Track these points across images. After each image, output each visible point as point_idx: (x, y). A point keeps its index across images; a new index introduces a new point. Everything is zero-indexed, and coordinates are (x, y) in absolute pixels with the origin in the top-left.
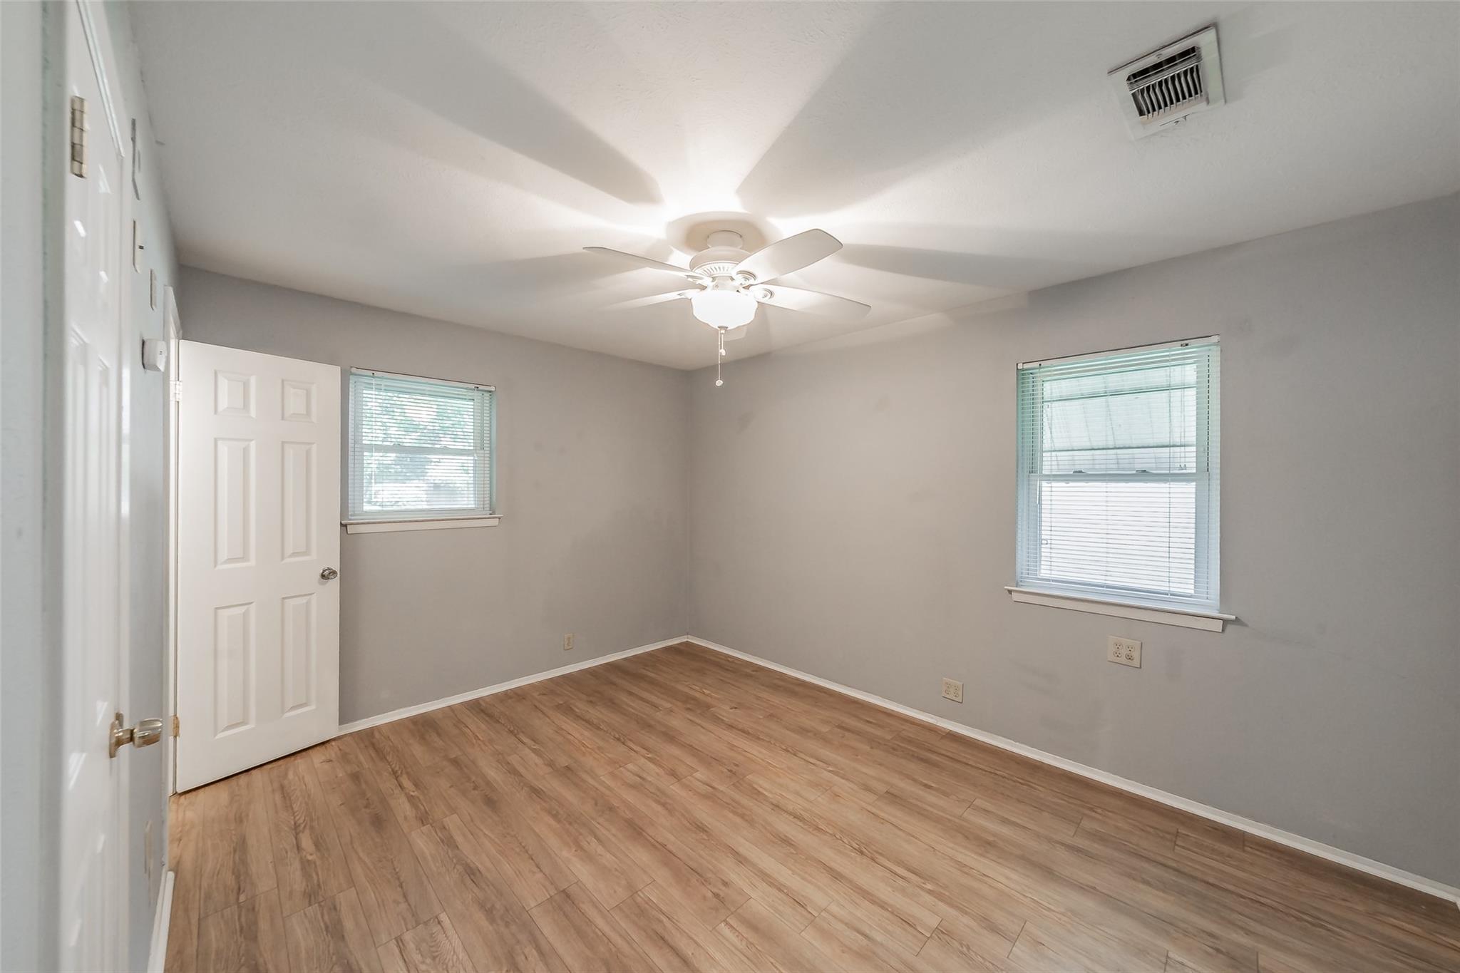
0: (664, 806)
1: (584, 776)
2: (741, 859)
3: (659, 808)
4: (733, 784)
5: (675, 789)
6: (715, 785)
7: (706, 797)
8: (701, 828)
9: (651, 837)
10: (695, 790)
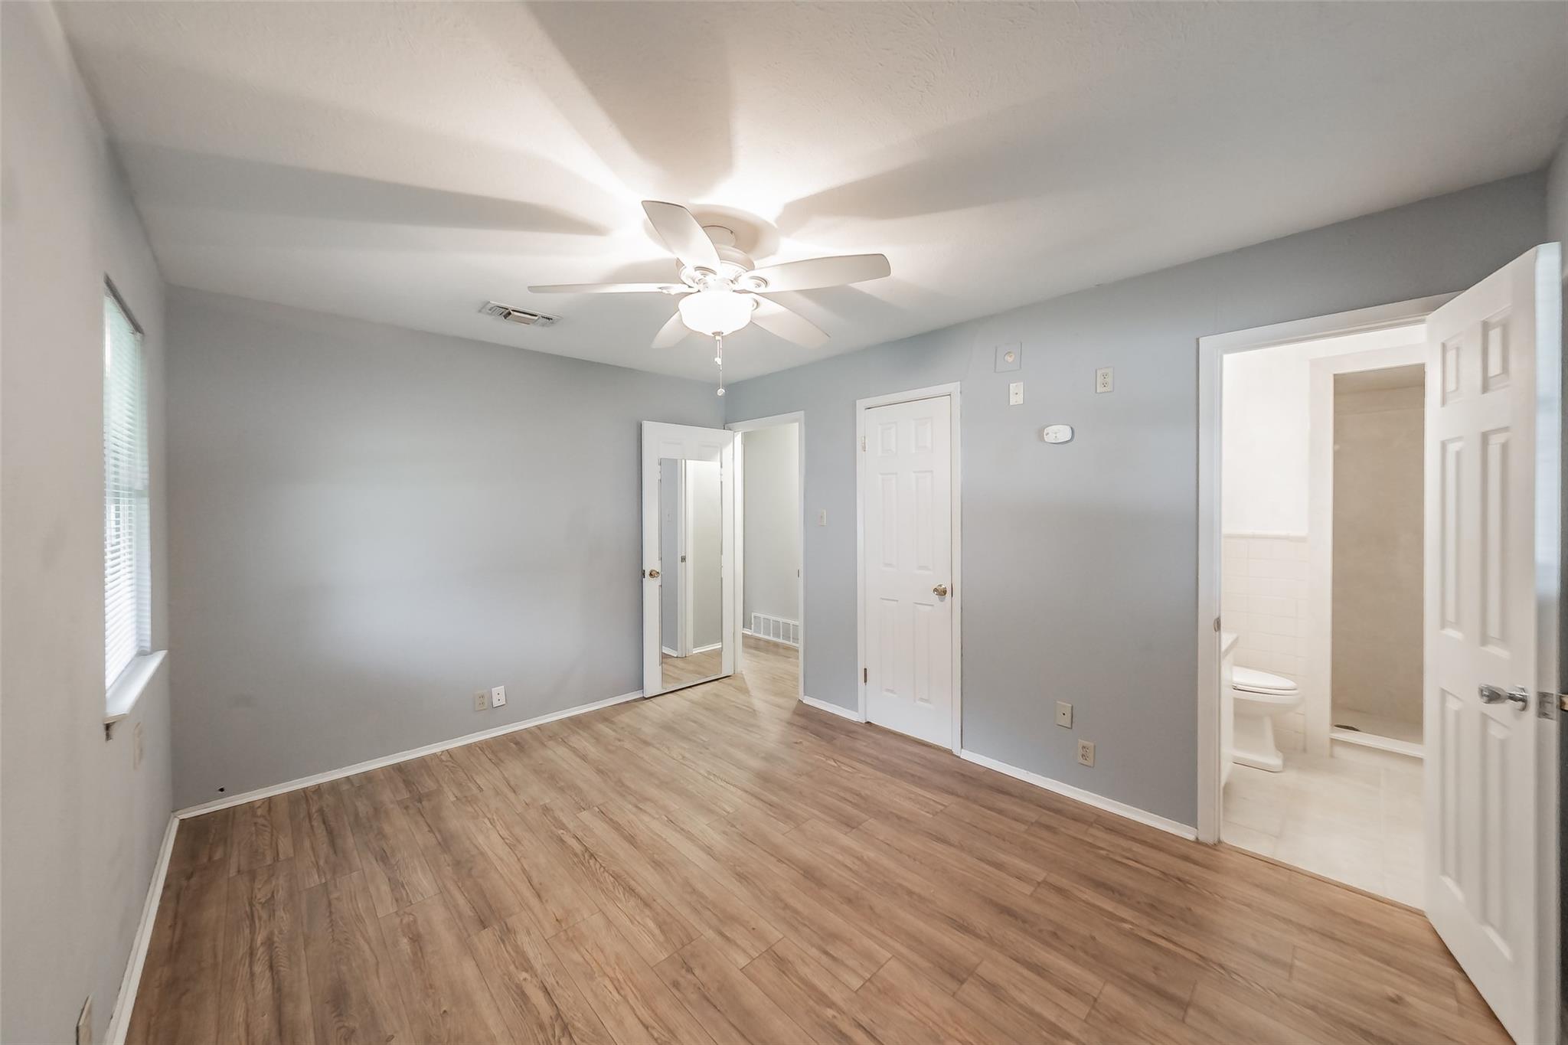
0: (786, 905)
1: (925, 964)
2: (708, 850)
3: (792, 902)
4: (693, 940)
5: (775, 932)
6: (718, 940)
7: (733, 919)
8: (742, 877)
9: (794, 869)
10: (747, 929)
